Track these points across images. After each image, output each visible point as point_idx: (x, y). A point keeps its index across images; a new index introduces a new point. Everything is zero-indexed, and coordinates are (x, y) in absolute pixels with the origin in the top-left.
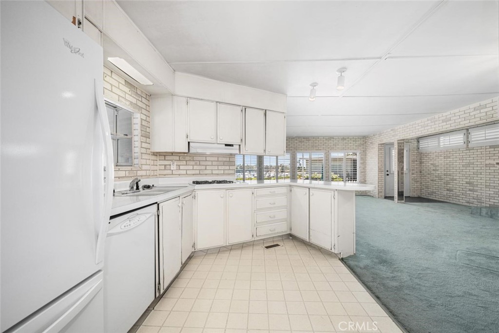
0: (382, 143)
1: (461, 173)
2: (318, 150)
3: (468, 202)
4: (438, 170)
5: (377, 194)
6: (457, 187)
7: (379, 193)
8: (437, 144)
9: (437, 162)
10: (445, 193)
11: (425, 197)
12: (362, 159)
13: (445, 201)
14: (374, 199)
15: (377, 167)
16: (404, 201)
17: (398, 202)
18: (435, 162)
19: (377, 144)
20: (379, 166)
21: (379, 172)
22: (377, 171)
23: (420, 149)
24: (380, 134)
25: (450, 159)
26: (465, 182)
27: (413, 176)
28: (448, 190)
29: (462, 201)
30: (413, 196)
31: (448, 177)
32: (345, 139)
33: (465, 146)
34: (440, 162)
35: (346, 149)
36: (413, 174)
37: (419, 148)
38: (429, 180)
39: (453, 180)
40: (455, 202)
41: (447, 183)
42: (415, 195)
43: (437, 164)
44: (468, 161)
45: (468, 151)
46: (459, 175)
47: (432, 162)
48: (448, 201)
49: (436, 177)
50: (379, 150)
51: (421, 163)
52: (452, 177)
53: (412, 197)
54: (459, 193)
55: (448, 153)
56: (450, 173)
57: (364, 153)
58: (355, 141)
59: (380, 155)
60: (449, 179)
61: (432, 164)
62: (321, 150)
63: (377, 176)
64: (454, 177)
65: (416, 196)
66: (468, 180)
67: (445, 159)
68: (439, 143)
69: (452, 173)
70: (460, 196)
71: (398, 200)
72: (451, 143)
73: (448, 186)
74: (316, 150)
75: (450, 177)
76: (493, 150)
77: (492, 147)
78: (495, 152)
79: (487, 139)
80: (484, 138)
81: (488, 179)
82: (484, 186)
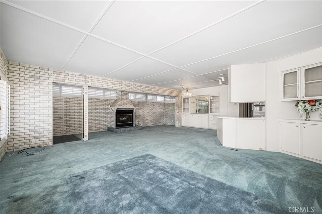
1: (78, 113)
4: (58, 112)
6: (75, 123)
9: (57, 105)
10: (65, 129)
13: (65, 134)
25: (69, 104)
28: (67, 126)
29: (80, 131)
31: (67, 117)
34: (60, 105)
39: (72, 118)
40: (73, 134)
41: (67, 121)
43: (56, 107)
46: (77, 115)
48: (68, 134)
49: (55, 118)
52: (71, 117)
54: (77, 127)
55: (67, 99)
56: (69, 113)
64: (73, 117)
67: (66, 104)
69: (71, 113)
73: (68, 123)
75: (69, 117)
76: (97, 101)
77: (96, 99)
78: (98, 102)
79: (96, 95)
80: (95, 94)
81: (95, 116)
82: (93, 120)
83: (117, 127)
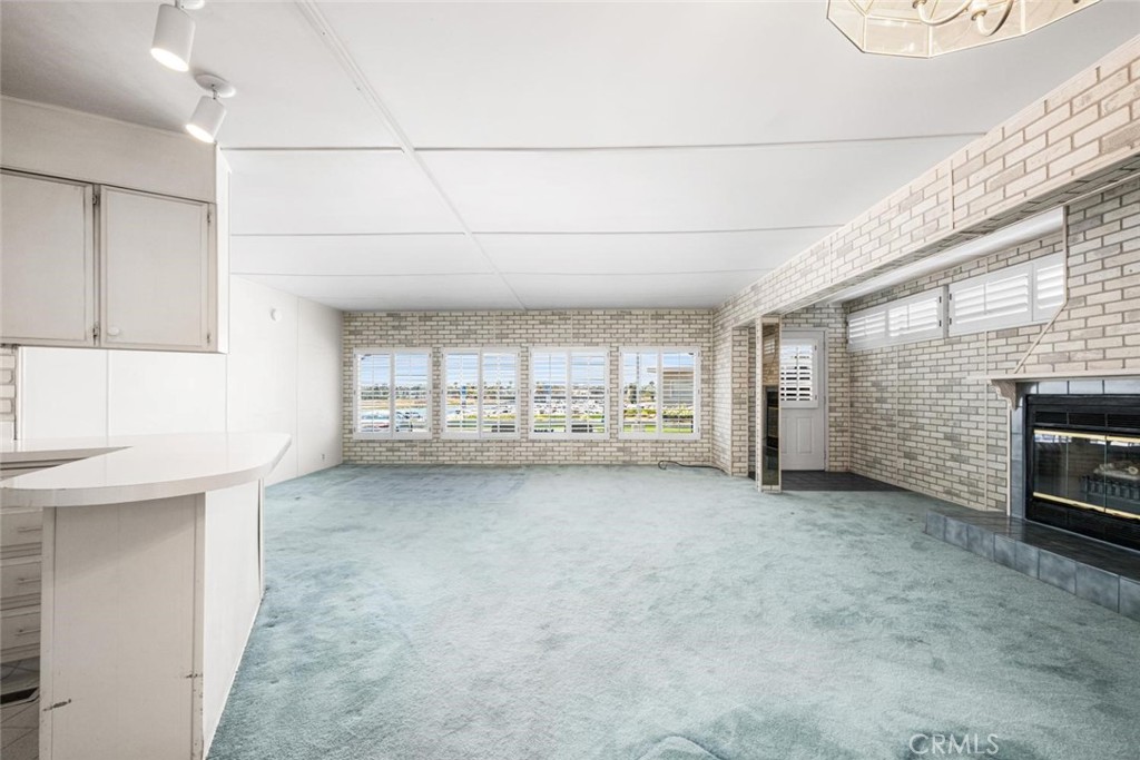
0: (740, 323)
1: (933, 408)
2: (591, 344)
3: (948, 492)
4: (885, 401)
5: (729, 464)
6: (925, 447)
7: (733, 462)
8: (883, 330)
9: (885, 378)
10: (901, 463)
11: (860, 473)
12: (703, 368)
13: (901, 485)
14: (724, 478)
15: (730, 390)
16: (777, 488)
17: (762, 491)
18: (880, 378)
19: (730, 328)
20: (733, 389)
21: (733, 403)
22: (730, 401)
23: (850, 342)
24: (734, 302)
25: (910, 371)
26: (941, 436)
27: (833, 414)
28: (908, 456)
29: (936, 488)
30: (833, 469)
31: (906, 419)
32: (661, 317)
33: (941, 333)
34: (891, 376)
35: (663, 344)
36: (831, 410)
37: (847, 342)
38: (869, 427)
39: (917, 427)
40: (920, 490)
41: (905, 436)
42: (837, 465)
43: (884, 384)
44: (949, 375)
45: (949, 348)
46: (930, 414)
47: (873, 378)
48: (906, 486)
49: (882, 419)
50: (734, 346)
51: (853, 380)
52: (915, 420)
53: (830, 473)
54: (929, 466)
55: (905, 354)
56: (910, 408)
57: (711, 354)
58: (687, 321)
59: (735, 359)
60: (908, 426)
61: (875, 384)
62: (597, 344)
63: (730, 417)
64: (919, 420)
65: (839, 469)
66: (949, 430)
67: (901, 371)
68: (887, 326)
69: (915, 407)
70: (933, 473)
71: (764, 483)
72: (911, 325)
73: (907, 443)
74: (586, 344)
75: (910, 419)
76: (1003, 341)
77: (1000, 334)
78: (1007, 349)
79: (990, 312)
80: (982, 309)
81: (993, 427)
82: (984, 448)
83: (1028, 515)
